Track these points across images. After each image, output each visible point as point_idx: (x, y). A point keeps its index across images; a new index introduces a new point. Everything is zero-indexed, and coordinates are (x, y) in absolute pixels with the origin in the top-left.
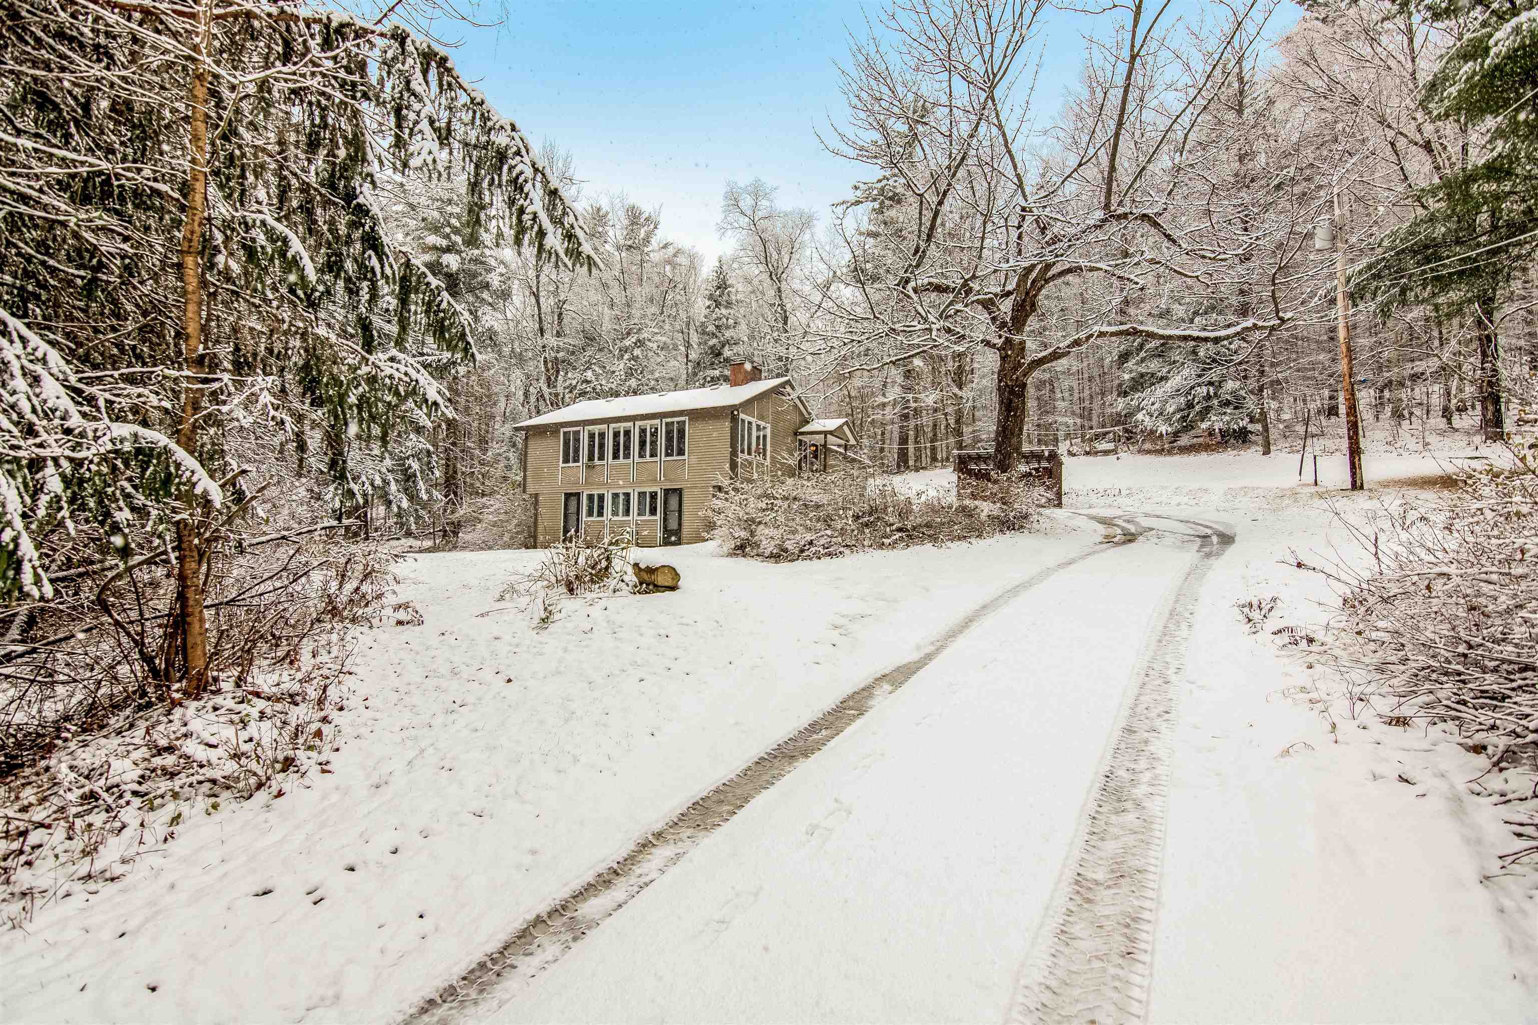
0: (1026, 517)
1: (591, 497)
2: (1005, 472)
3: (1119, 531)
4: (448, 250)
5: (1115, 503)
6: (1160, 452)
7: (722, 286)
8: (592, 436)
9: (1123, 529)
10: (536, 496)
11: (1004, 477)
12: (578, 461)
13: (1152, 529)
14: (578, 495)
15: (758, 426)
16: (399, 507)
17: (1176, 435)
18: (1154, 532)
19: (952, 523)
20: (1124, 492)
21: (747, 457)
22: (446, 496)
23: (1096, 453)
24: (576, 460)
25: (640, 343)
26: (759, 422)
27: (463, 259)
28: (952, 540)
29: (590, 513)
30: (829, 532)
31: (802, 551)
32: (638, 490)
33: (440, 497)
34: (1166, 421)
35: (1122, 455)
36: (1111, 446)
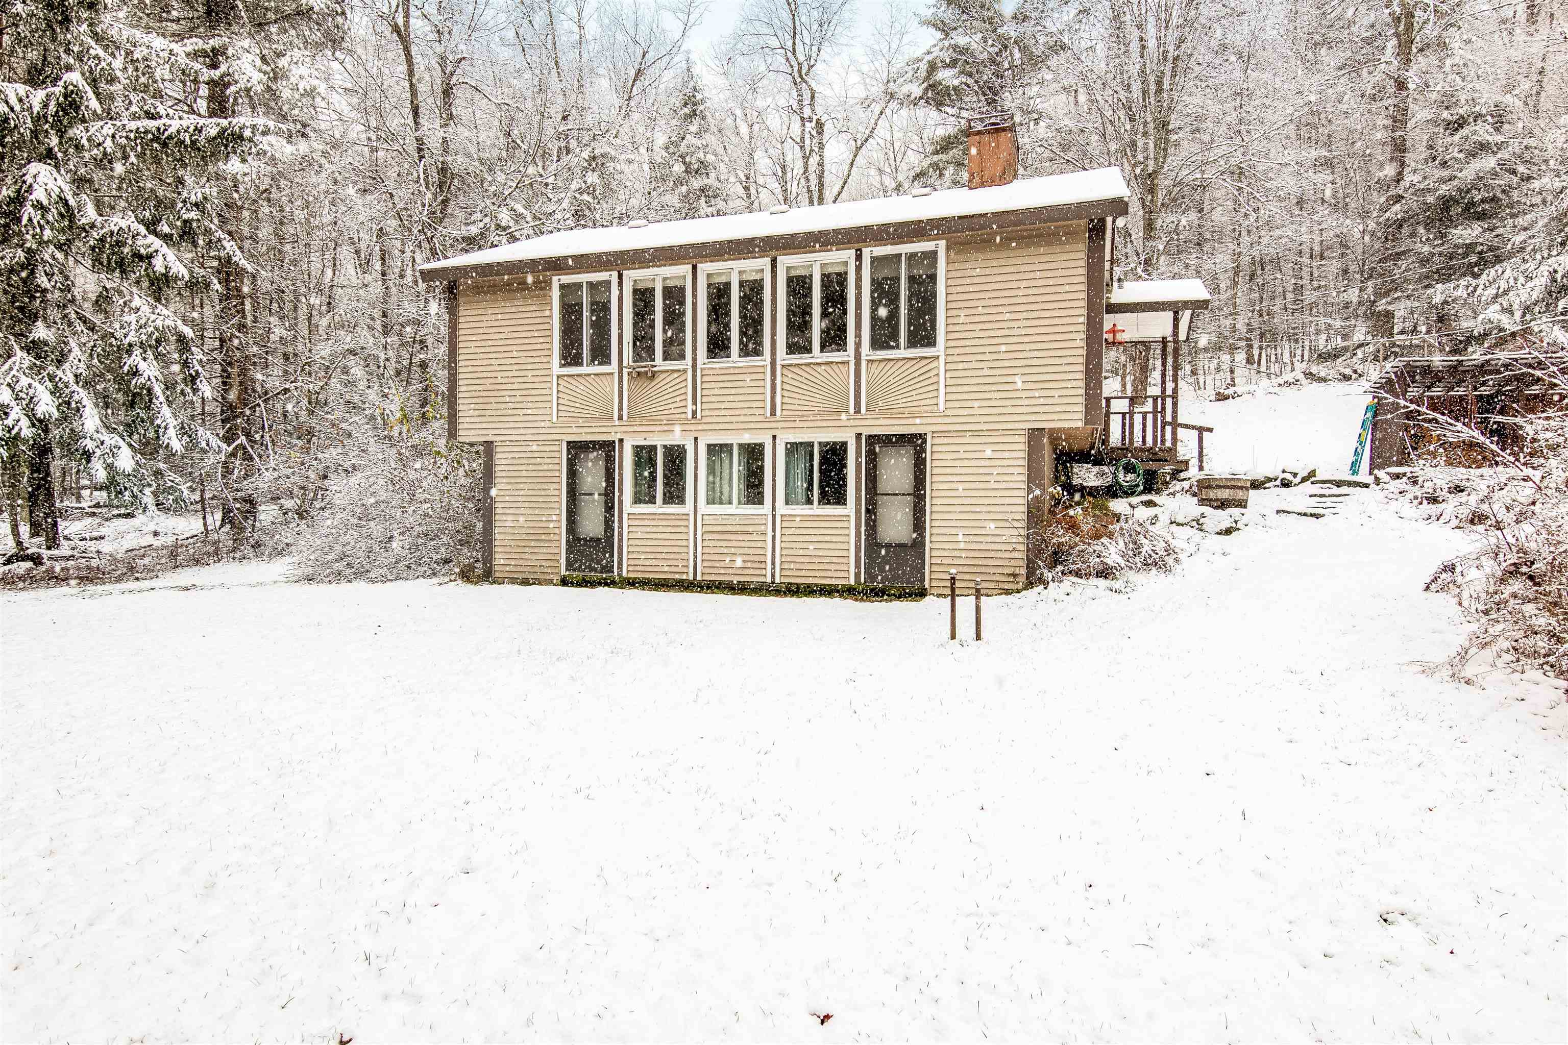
1: (645, 454)
8: (643, 297)
10: (488, 444)
12: (605, 360)
14: (607, 447)
22: (228, 440)
24: (600, 358)
29: (644, 496)
32: (788, 436)
33: (215, 442)
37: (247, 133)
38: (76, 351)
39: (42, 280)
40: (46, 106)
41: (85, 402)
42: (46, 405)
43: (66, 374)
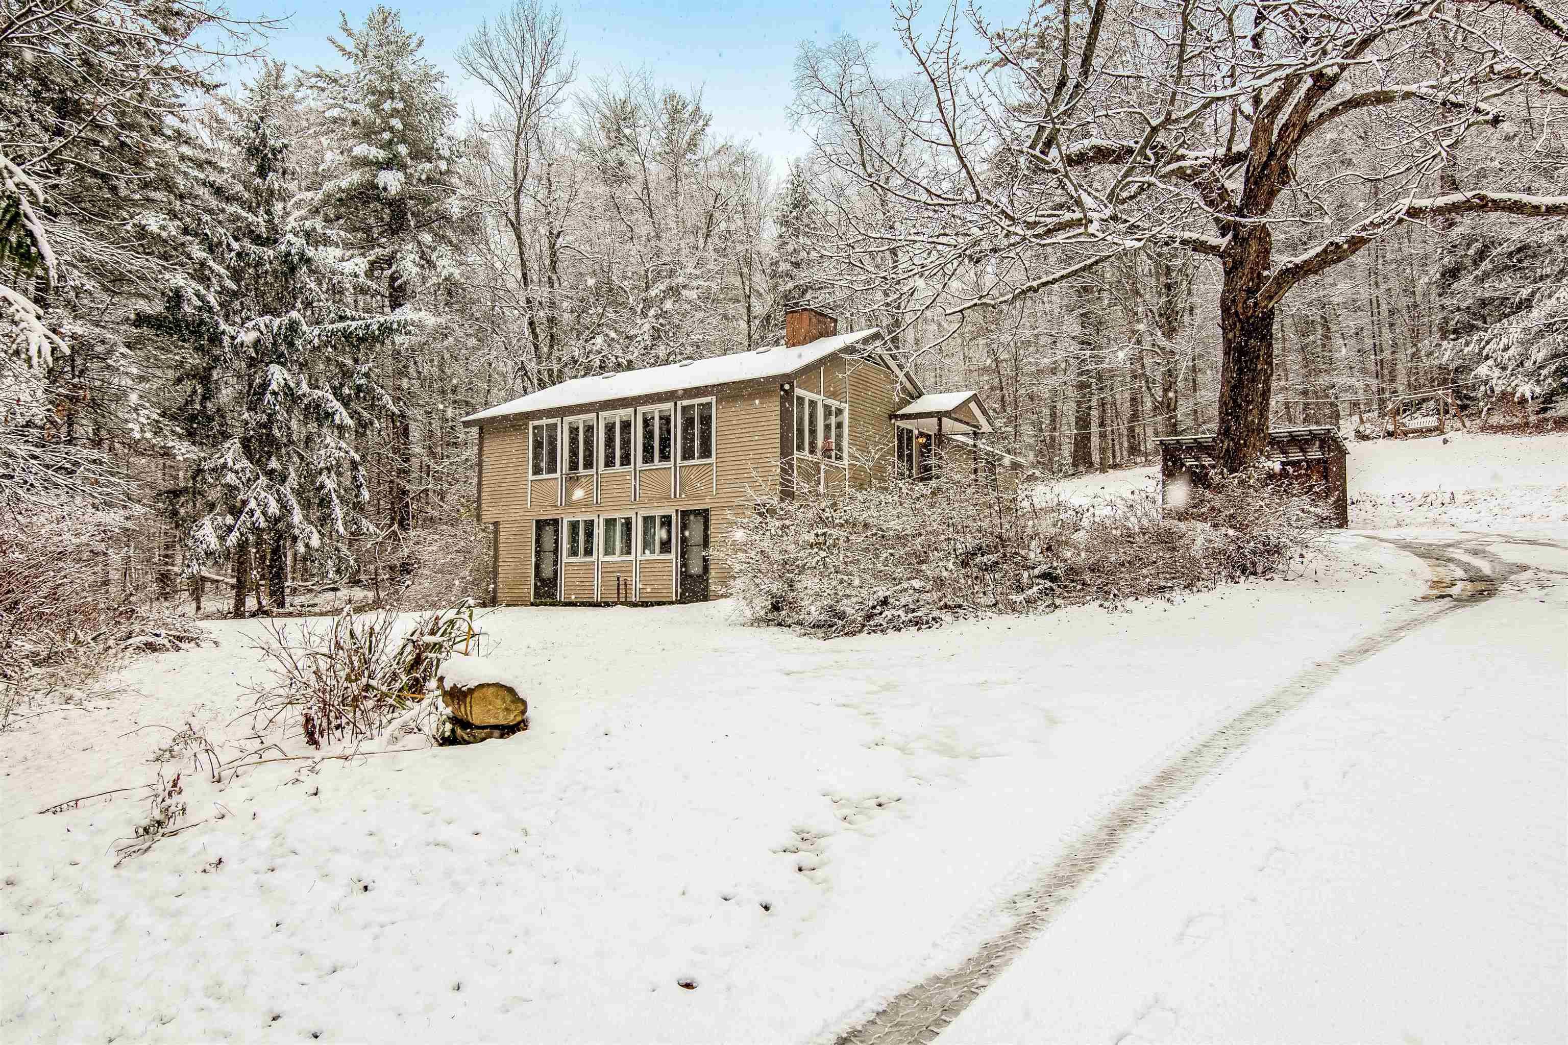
0: (1278, 550)
1: (574, 526)
2: (1233, 470)
3: (1460, 573)
4: (388, 165)
5: (1445, 518)
6: (1523, 428)
7: (800, 203)
8: (574, 431)
9: (1466, 567)
10: (496, 524)
11: (1233, 480)
12: (555, 471)
13: (1525, 568)
14: (555, 522)
15: (827, 408)
16: (307, 546)
17: (1549, 399)
18: (1529, 574)
19: (1140, 562)
20: (1459, 498)
21: (810, 458)
23: (1406, 434)
24: (552, 469)
25: (674, 291)
26: (829, 402)
27: (409, 177)
28: (1136, 596)
29: (574, 552)
30: (917, 584)
31: (869, 617)
32: (643, 513)
34: (1529, 375)
35: (1450, 435)
36: (1432, 421)
37: (395, 326)
38: (293, 474)
39: (276, 432)
40: (280, 328)
41: (295, 505)
42: (274, 508)
43: (286, 490)
